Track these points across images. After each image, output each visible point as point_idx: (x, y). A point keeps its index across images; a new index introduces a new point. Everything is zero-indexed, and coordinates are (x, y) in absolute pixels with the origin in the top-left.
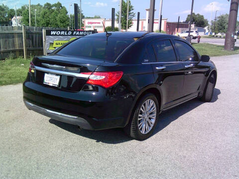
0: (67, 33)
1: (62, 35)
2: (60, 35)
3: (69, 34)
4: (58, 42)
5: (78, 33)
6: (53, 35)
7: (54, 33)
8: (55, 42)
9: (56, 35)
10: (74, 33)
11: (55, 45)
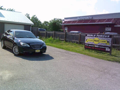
0: (93, 35)
1: (91, 36)
2: (90, 36)
3: (94, 36)
4: (89, 39)
5: (99, 36)
6: (88, 36)
7: (88, 35)
8: (88, 39)
9: (89, 36)
10: (97, 35)
11: (88, 41)
